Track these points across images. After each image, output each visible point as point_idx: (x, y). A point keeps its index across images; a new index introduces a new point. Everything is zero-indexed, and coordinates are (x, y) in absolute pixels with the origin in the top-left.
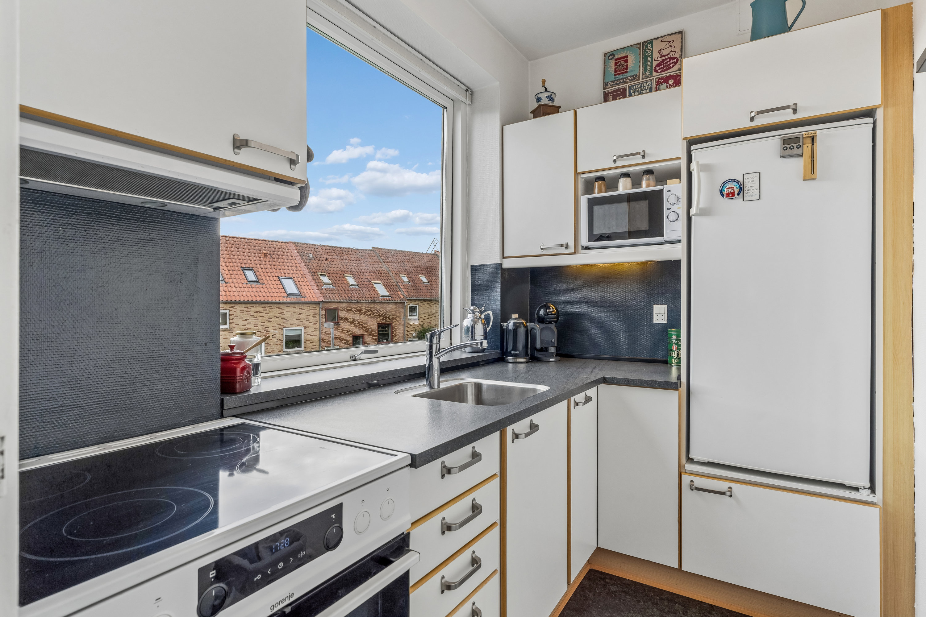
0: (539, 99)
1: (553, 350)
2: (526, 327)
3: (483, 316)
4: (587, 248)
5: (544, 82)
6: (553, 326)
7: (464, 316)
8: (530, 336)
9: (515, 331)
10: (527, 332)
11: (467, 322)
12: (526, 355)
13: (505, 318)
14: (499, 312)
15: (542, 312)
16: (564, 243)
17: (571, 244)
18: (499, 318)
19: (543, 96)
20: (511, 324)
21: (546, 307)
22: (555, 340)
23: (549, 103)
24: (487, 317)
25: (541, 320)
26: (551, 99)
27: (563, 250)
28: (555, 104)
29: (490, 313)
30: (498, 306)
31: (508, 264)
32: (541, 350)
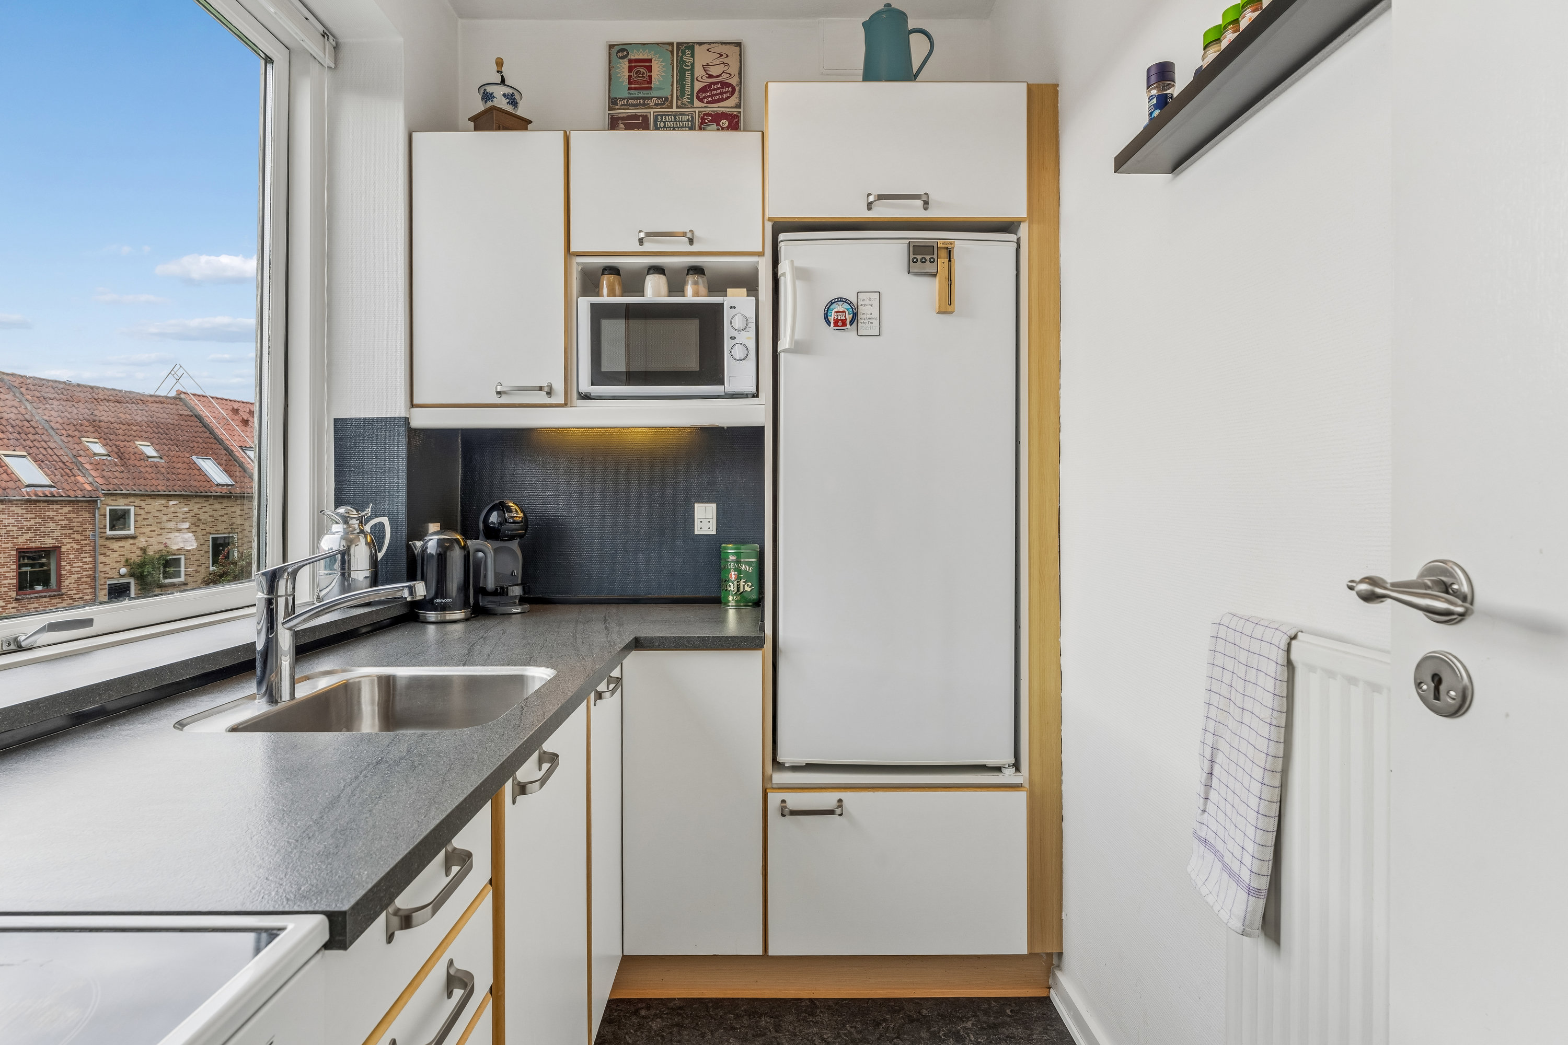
0: (487, 97)
1: (517, 591)
2: (465, 548)
3: (367, 528)
4: (586, 397)
5: (500, 63)
6: (514, 545)
7: (319, 531)
8: (471, 568)
9: (442, 557)
10: (467, 558)
11: (331, 542)
12: (465, 605)
13: (417, 532)
14: (403, 517)
15: (494, 518)
16: (544, 384)
17: (559, 386)
18: (404, 530)
19: (498, 91)
20: (432, 546)
21: (502, 507)
22: (518, 572)
23: (509, 108)
24: (378, 531)
25: (492, 533)
26: (514, 103)
27: (542, 398)
28: (520, 112)
29: (385, 520)
30: (401, 506)
31: (422, 420)
32: (495, 593)
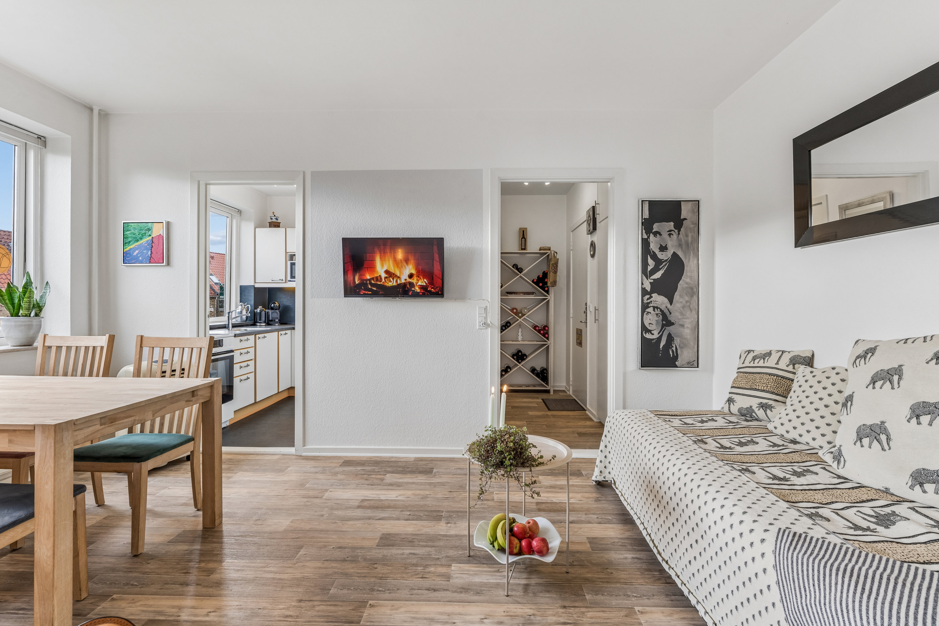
0: (271, 219)
1: (277, 320)
2: (265, 311)
3: (246, 307)
4: (290, 281)
5: (273, 213)
6: (277, 311)
7: (237, 307)
8: (267, 315)
9: (260, 313)
10: (265, 313)
11: (239, 310)
12: (265, 322)
13: (256, 308)
14: (253, 305)
15: (272, 305)
16: (281, 279)
17: (284, 279)
18: (253, 308)
19: (273, 218)
20: (258, 310)
21: (274, 303)
22: (279, 317)
23: (276, 221)
24: (248, 308)
25: (272, 309)
26: (277, 219)
27: (281, 281)
28: (278, 221)
29: (249, 306)
30: (252, 302)
31: (257, 286)
32: (272, 321)
